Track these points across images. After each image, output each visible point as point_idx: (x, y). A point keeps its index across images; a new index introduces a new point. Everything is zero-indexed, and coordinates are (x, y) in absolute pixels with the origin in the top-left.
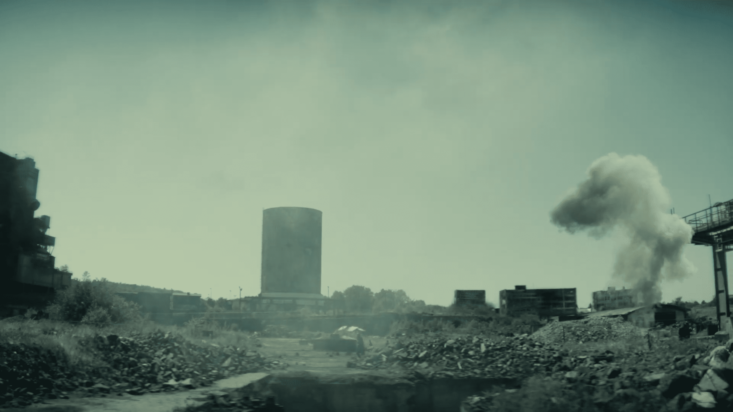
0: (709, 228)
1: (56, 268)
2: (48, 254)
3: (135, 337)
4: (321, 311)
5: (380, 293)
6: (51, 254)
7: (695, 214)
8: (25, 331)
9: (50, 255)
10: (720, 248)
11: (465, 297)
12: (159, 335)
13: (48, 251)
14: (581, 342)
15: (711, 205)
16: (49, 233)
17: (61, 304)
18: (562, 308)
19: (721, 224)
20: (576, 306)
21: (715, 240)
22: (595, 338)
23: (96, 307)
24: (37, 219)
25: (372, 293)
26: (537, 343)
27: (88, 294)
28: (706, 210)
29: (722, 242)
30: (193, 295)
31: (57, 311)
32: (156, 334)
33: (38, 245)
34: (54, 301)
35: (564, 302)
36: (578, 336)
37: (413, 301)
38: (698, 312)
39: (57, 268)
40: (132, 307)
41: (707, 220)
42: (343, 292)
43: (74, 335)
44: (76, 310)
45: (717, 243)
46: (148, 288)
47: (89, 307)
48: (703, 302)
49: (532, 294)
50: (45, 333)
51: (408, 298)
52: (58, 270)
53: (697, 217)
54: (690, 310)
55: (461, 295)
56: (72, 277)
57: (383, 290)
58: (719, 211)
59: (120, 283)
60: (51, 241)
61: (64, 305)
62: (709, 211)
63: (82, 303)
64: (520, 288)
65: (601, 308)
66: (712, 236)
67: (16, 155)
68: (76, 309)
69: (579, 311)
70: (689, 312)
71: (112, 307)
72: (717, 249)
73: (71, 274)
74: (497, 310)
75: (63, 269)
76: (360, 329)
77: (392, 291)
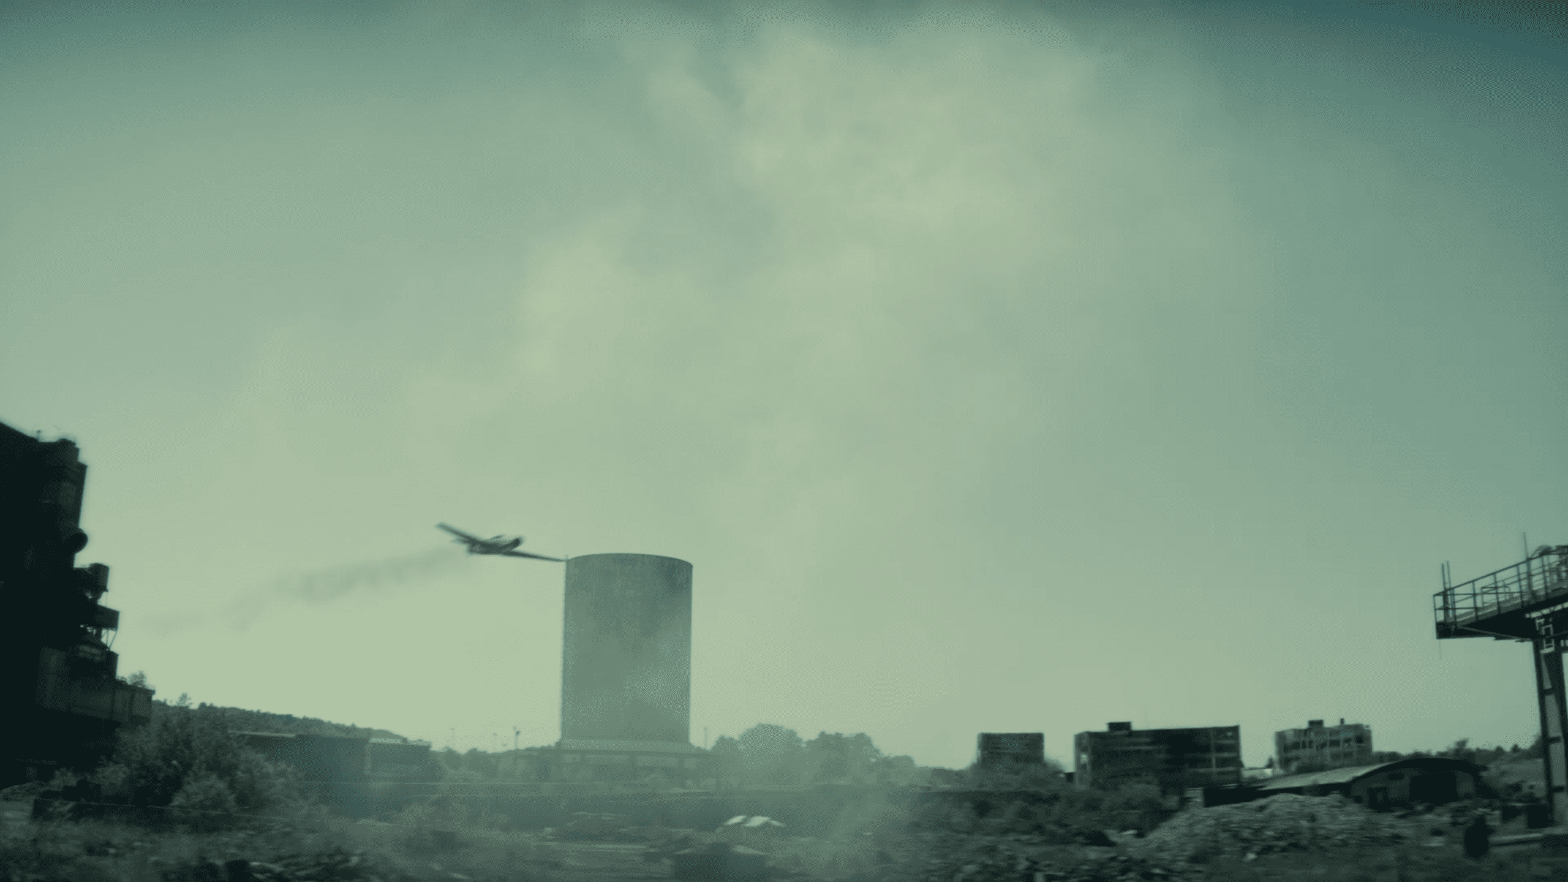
0: (1526, 604)
1: (119, 679)
2: (104, 647)
3: (285, 862)
4: (689, 782)
5: (816, 741)
6: (109, 648)
7: (1494, 574)
8: (49, 848)
9: (107, 650)
10: (1548, 645)
11: (1000, 748)
12: (338, 858)
13: (104, 640)
14: (1251, 856)
15: (1527, 554)
16: (106, 600)
17: (128, 765)
18: (1210, 770)
19: (1551, 596)
20: (1240, 765)
21: (1538, 629)
22: (1282, 843)
23: (203, 772)
24: (81, 571)
25: (799, 740)
26: (1157, 871)
27: (188, 744)
28: (1517, 565)
29: (1552, 633)
30: (415, 744)
31: (120, 779)
32: (331, 856)
33: (82, 626)
34: (114, 756)
35: (1214, 756)
36: (1245, 840)
37: (888, 757)
38: (1503, 773)
39: (123, 678)
40: (282, 774)
41: (1520, 586)
42: (736, 738)
43: (153, 859)
44: (160, 778)
45: (1543, 637)
46: (318, 723)
47: (190, 773)
48: (1515, 749)
49: (1143, 740)
50: (90, 851)
51: (877, 751)
52: (125, 682)
53: (1498, 580)
54: (1485, 768)
55: (991, 744)
56: (155, 698)
57: (823, 734)
58: (1547, 568)
59: (258, 712)
60: (110, 619)
61: (134, 765)
62: (1523, 568)
63: (175, 762)
64: (1119, 728)
65: (1294, 766)
66: (1533, 620)
67: (39, 432)
68: (161, 776)
69: (1246, 774)
70: (1484, 774)
71: (239, 773)
72: (1543, 648)
73: (152, 692)
74: (1070, 776)
75: (135, 681)
76: (775, 823)
77: (844, 736)
